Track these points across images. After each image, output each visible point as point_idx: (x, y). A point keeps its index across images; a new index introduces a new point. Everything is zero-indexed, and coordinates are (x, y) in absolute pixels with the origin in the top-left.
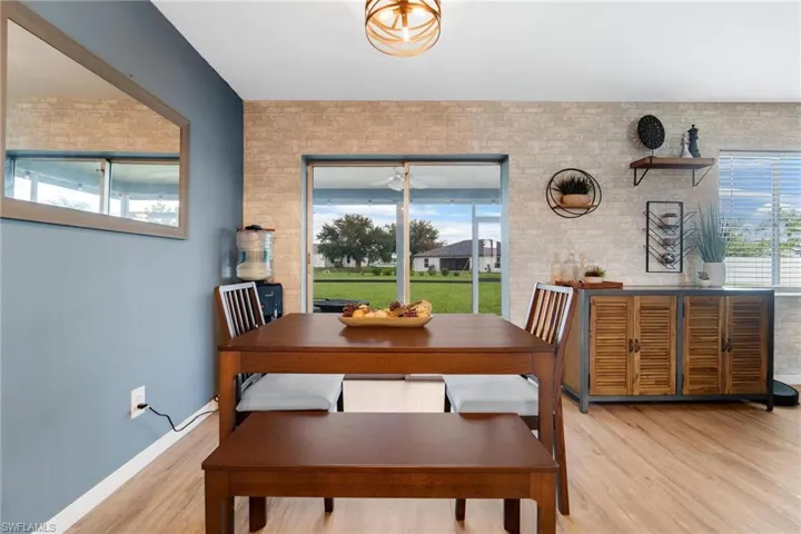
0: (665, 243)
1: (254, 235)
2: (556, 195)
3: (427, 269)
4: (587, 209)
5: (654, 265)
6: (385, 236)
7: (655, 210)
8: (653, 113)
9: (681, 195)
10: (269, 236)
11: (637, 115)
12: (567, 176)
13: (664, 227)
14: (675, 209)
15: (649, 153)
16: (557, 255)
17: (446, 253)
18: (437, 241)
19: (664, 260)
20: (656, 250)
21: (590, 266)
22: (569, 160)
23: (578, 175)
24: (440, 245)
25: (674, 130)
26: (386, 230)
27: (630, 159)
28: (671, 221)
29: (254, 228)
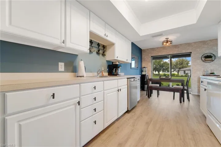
4: (213, 61)
16: (204, 70)
22: (208, 51)
23: (209, 54)
29: (145, 67)
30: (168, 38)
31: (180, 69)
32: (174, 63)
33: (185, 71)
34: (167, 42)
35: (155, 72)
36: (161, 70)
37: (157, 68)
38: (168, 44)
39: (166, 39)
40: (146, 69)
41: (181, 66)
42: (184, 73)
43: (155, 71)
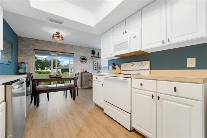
0: (95, 67)
1: (23, 64)
2: (81, 60)
3: (57, 72)
4: (86, 62)
5: (94, 70)
6: (43, 62)
7: (94, 63)
8: (94, 50)
9: (97, 61)
10: (27, 64)
11: (92, 50)
12: (83, 57)
13: (95, 65)
14: (97, 63)
15: (93, 55)
16: (81, 69)
17: (63, 67)
18: (60, 64)
19: (95, 70)
20: (95, 68)
21: (86, 70)
22: (83, 55)
23: (84, 57)
24: (61, 65)
25: (96, 52)
26: (43, 60)
27: (91, 56)
28: (96, 64)
29: (24, 63)
30: (60, 33)
32: (48, 62)
34: (58, 37)
38: (58, 39)
39: (57, 33)
40: (25, 65)
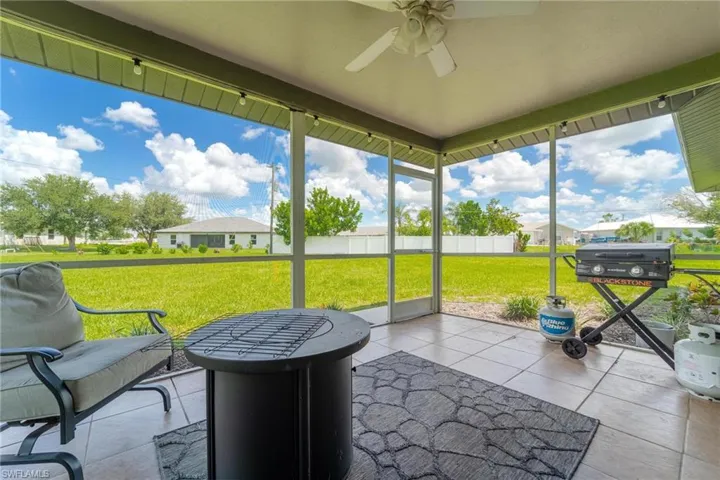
31: (157, 228)
33: (173, 237)
35: (51, 237)
36: (80, 229)
37: (61, 220)
41: (162, 219)
42: (173, 242)
43: (51, 231)
